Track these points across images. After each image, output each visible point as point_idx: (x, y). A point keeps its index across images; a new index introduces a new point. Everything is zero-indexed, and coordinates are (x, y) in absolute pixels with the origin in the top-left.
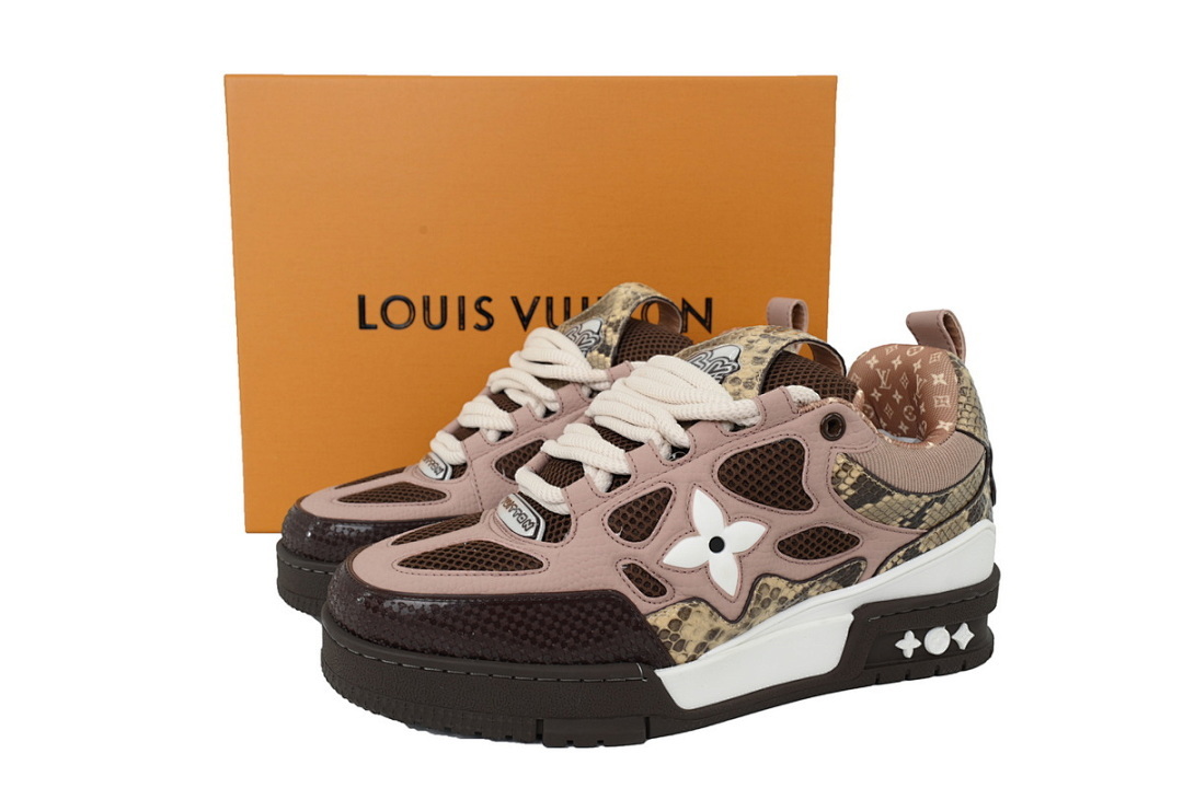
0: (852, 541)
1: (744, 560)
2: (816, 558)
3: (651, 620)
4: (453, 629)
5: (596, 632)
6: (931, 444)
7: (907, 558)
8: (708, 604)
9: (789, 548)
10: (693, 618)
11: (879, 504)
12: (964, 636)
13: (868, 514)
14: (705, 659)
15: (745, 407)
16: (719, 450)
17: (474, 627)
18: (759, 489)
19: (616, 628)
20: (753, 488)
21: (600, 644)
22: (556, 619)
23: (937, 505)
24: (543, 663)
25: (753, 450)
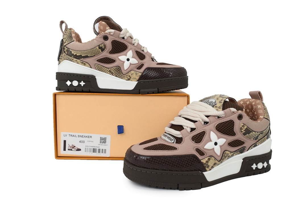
0: (243, 143)
1: (222, 147)
2: (236, 147)
3: (202, 161)
4: (159, 163)
5: (190, 164)
6: (259, 121)
7: (254, 147)
8: (214, 157)
9: (230, 144)
10: (211, 161)
11: (250, 134)
12: (265, 165)
13: (247, 137)
14: (213, 170)
15: (221, 113)
16: (215, 122)
17: (164, 163)
18: (225, 131)
19: (194, 163)
20: (223, 131)
21: (191, 166)
22: (181, 161)
23: (261, 135)
24: (179, 171)
25: (223, 122)
